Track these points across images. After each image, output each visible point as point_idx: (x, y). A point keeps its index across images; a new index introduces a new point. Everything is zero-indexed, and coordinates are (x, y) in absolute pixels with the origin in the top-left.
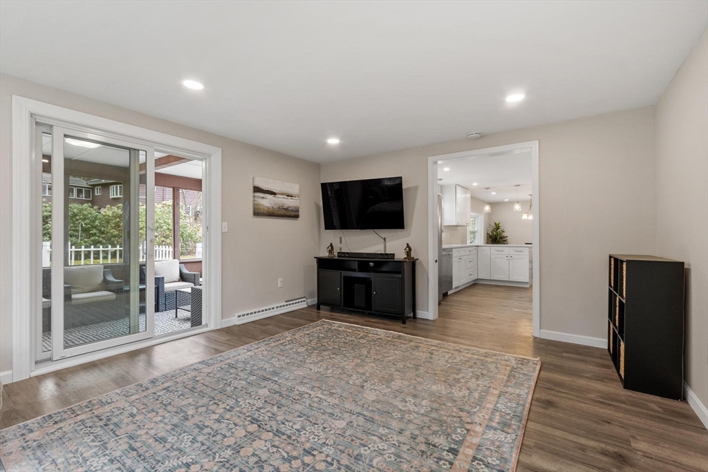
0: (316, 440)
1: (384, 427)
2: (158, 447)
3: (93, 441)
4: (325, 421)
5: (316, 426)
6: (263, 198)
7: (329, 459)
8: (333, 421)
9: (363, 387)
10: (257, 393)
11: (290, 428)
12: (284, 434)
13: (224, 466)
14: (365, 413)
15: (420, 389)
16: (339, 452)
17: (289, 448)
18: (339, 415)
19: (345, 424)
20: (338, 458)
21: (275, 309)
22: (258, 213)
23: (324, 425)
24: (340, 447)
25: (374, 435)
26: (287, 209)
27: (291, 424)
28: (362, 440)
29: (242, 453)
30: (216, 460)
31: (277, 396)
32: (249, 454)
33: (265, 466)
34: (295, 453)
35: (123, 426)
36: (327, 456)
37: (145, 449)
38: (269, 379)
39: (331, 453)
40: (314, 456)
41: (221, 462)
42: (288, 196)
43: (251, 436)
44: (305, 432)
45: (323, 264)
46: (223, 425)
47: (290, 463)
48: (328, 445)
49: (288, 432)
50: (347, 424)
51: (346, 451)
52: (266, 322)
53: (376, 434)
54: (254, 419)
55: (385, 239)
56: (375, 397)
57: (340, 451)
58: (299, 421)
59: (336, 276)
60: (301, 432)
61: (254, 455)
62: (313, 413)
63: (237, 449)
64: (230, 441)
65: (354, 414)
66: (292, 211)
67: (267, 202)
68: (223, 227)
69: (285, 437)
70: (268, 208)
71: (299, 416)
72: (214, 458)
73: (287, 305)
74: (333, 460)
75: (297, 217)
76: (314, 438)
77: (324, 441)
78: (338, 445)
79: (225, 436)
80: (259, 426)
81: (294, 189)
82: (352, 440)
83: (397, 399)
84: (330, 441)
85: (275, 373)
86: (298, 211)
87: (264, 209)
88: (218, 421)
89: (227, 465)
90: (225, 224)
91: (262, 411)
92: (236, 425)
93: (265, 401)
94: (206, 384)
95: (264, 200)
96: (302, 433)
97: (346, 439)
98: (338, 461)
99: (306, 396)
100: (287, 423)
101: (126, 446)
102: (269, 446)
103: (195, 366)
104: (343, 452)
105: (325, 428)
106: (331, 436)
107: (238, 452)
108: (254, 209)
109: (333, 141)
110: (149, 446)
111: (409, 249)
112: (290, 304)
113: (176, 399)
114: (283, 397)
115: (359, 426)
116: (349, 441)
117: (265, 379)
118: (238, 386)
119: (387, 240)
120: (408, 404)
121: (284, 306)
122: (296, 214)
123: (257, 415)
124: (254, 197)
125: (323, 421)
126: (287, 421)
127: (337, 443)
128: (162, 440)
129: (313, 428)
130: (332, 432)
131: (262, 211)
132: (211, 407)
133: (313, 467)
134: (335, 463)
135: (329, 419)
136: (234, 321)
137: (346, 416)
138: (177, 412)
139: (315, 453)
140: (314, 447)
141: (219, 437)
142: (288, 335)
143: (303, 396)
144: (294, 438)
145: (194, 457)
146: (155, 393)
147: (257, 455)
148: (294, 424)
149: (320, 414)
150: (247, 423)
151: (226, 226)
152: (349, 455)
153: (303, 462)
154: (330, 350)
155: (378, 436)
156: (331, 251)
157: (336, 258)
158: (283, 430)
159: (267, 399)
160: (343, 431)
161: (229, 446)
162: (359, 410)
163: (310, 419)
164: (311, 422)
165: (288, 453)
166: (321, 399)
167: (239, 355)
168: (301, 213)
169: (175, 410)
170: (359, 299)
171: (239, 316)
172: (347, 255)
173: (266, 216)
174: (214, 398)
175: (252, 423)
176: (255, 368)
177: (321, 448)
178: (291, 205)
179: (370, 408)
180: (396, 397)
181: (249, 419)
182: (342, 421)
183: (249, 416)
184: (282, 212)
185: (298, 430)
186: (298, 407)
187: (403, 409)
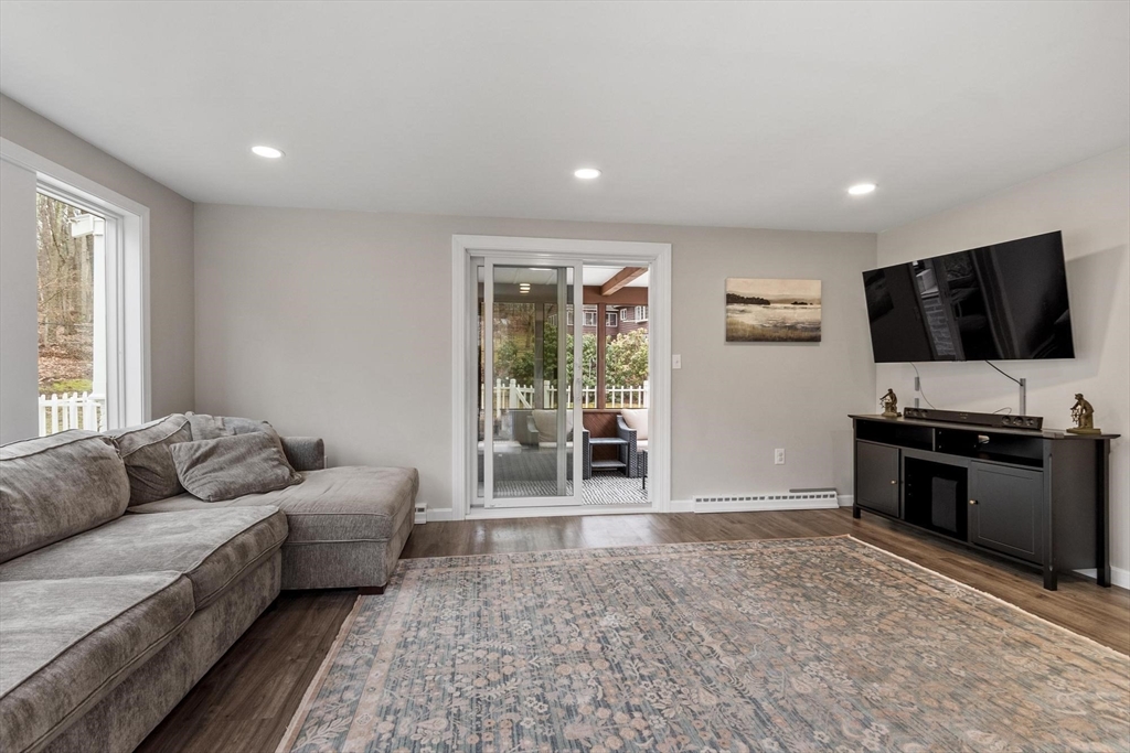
0: (652, 701)
1: (776, 739)
2: (498, 621)
3: (460, 594)
4: (690, 684)
5: (670, 683)
6: (743, 311)
7: (646, 733)
8: (701, 690)
9: (802, 665)
10: (636, 608)
11: (635, 669)
12: (621, 671)
13: (531, 671)
14: (765, 705)
15: (928, 720)
16: (668, 732)
17: (613, 691)
18: (719, 686)
19: (714, 702)
20: (658, 738)
21: (766, 500)
22: (734, 336)
23: (682, 689)
24: (675, 727)
25: (745, 742)
26: (793, 327)
27: (641, 664)
28: (719, 737)
29: (559, 669)
30: (530, 662)
31: (656, 623)
32: (565, 674)
33: (569, 695)
34: (612, 701)
35: (489, 589)
36: (648, 727)
37: (487, 619)
38: (667, 597)
39: (657, 727)
40: (632, 717)
41: (533, 666)
42: (796, 303)
43: (584, 656)
44: (649, 683)
45: (866, 429)
46: (568, 629)
47: (597, 708)
48: (663, 715)
49: (628, 673)
50: (718, 705)
51: (679, 738)
52: (742, 518)
53: (752, 742)
54: (605, 638)
55: (1022, 383)
56: (810, 691)
57: (672, 731)
58: (654, 666)
59: (890, 456)
60: (644, 680)
61: (569, 677)
62: (682, 666)
63: (559, 660)
64: (559, 649)
65: (743, 697)
66: (805, 329)
67: (751, 317)
68: (674, 361)
69: (618, 676)
70: (753, 327)
71: (660, 661)
72: (531, 658)
73: (792, 497)
74: (649, 737)
75: (817, 339)
76: (653, 697)
77: (663, 707)
78: (678, 724)
79: (559, 642)
80: (603, 649)
81: (812, 289)
82: (703, 729)
83: (854, 713)
84: (669, 712)
85: (682, 593)
86: (818, 329)
87: (744, 330)
88: (567, 622)
89: (535, 673)
90: (677, 357)
91: (622, 633)
92: (580, 634)
93: (636, 623)
94: (592, 576)
95: (745, 315)
96: (643, 683)
97: (694, 723)
98: (656, 742)
99: (697, 639)
100: (637, 661)
101: (476, 610)
102: (592, 676)
103: (596, 552)
104: (675, 736)
105: (680, 692)
106: (678, 706)
107: (557, 665)
108: (727, 330)
109: (862, 189)
110: (491, 619)
111: (1084, 409)
112: (798, 497)
113: (550, 582)
114: (663, 627)
115: (735, 717)
116: (698, 727)
117: (663, 595)
118: (622, 593)
119: (1028, 384)
120: (866, 732)
121: (785, 498)
122: (814, 334)
123: (612, 635)
124: (727, 311)
125: (685, 682)
126: (640, 659)
127: (679, 720)
128: (505, 618)
129: (664, 683)
130: (684, 703)
131: (740, 333)
132: (573, 605)
133: (617, 729)
134: (650, 742)
135: (698, 684)
136: (689, 505)
137: (730, 692)
138: (539, 596)
139: (636, 714)
140: (643, 707)
141: (554, 640)
142: (755, 545)
143: (692, 638)
144: (628, 683)
145: (515, 648)
146: (537, 568)
147: (571, 679)
148: (646, 666)
149: (692, 672)
150: (594, 638)
151: (679, 360)
152: (679, 744)
153: (612, 715)
154: (805, 588)
155: (750, 747)
156: (891, 406)
157: (901, 420)
158: (624, 667)
159: (640, 622)
160: (701, 710)
161: (553, 654)
162: (759, 694)
163: (671, 672)
164: (668, 675)
165: (604, 695)
166: (713, 652)
167: (659, 553)
168: (824, 334)
169: (540, 592)
170: (942, 511)
171: (698, 500)
172: (924, 415)
173: (750, 341)
174: (584, 595)
175: (599, 641)
176: (664, 576)
177: (650, 714)
178: (802, 319)
179: (782, 703)
180: (854, 708)
181: (600, 635)
182: (714, 697)
183: (601, 632)
184: (782, 333)
185: (642, 677)
186: (671, 649)
187: (846, 732)
